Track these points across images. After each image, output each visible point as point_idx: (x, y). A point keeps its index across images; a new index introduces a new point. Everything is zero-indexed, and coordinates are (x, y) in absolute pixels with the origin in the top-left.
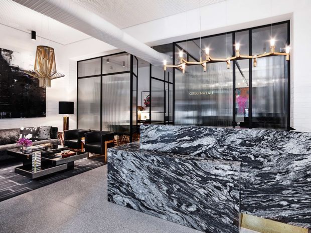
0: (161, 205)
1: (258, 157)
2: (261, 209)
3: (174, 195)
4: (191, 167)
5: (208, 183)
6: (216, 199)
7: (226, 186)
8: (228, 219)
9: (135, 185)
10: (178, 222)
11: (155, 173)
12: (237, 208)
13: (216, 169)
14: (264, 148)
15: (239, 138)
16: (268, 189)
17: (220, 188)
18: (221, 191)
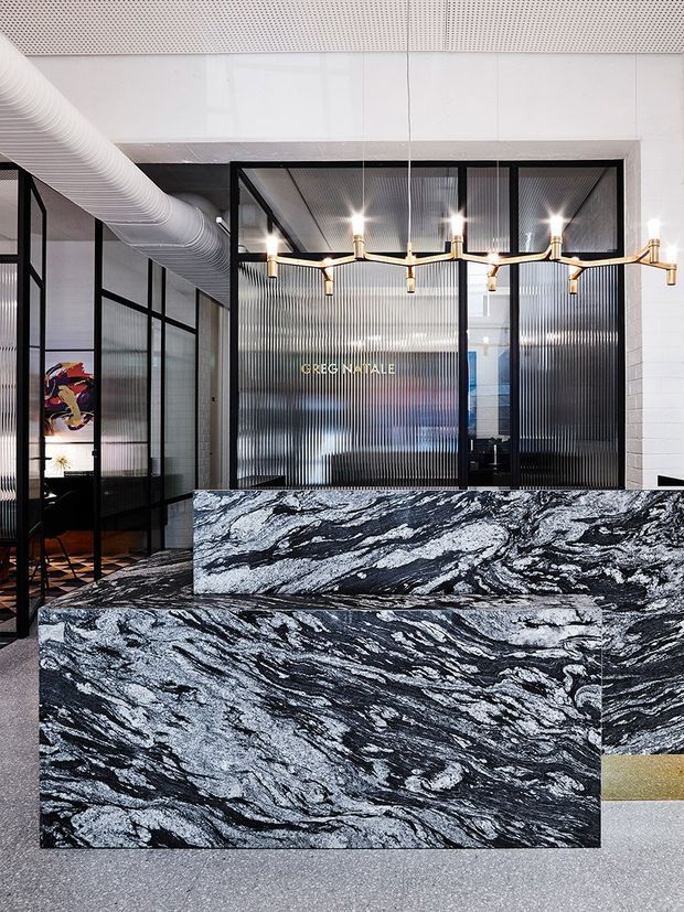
0: (320, 798)
1: (632, 573)
2: (643, 727)
3: (374, 748)
4: (440, 634)
5: (504, 677)
6: (530, 727)
7: (561, 677)
8: (568, 780)
9: (193, 745)
10: (392, 842)
11: (293, 679)
12: (595, 738)
13: (530, 625)
14: (650, 545)
15: (579, 520)
16: (660, 664)
17: (544, 686)
18: (544, 695)
